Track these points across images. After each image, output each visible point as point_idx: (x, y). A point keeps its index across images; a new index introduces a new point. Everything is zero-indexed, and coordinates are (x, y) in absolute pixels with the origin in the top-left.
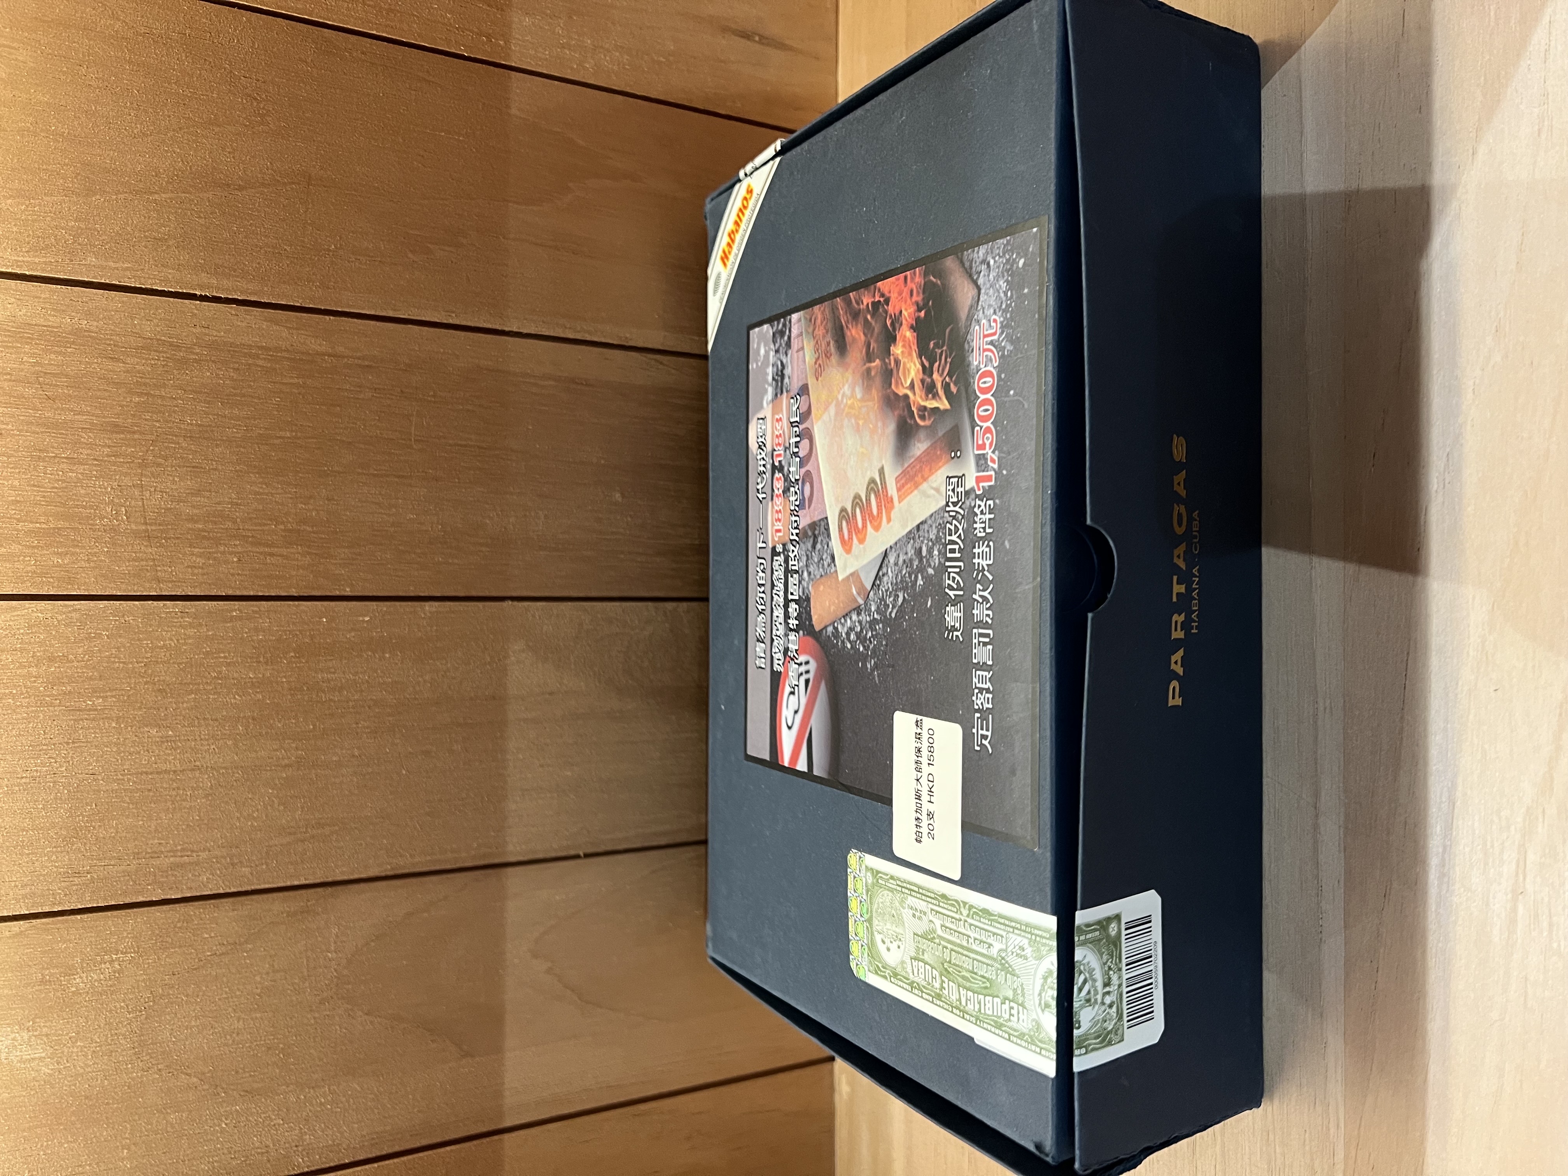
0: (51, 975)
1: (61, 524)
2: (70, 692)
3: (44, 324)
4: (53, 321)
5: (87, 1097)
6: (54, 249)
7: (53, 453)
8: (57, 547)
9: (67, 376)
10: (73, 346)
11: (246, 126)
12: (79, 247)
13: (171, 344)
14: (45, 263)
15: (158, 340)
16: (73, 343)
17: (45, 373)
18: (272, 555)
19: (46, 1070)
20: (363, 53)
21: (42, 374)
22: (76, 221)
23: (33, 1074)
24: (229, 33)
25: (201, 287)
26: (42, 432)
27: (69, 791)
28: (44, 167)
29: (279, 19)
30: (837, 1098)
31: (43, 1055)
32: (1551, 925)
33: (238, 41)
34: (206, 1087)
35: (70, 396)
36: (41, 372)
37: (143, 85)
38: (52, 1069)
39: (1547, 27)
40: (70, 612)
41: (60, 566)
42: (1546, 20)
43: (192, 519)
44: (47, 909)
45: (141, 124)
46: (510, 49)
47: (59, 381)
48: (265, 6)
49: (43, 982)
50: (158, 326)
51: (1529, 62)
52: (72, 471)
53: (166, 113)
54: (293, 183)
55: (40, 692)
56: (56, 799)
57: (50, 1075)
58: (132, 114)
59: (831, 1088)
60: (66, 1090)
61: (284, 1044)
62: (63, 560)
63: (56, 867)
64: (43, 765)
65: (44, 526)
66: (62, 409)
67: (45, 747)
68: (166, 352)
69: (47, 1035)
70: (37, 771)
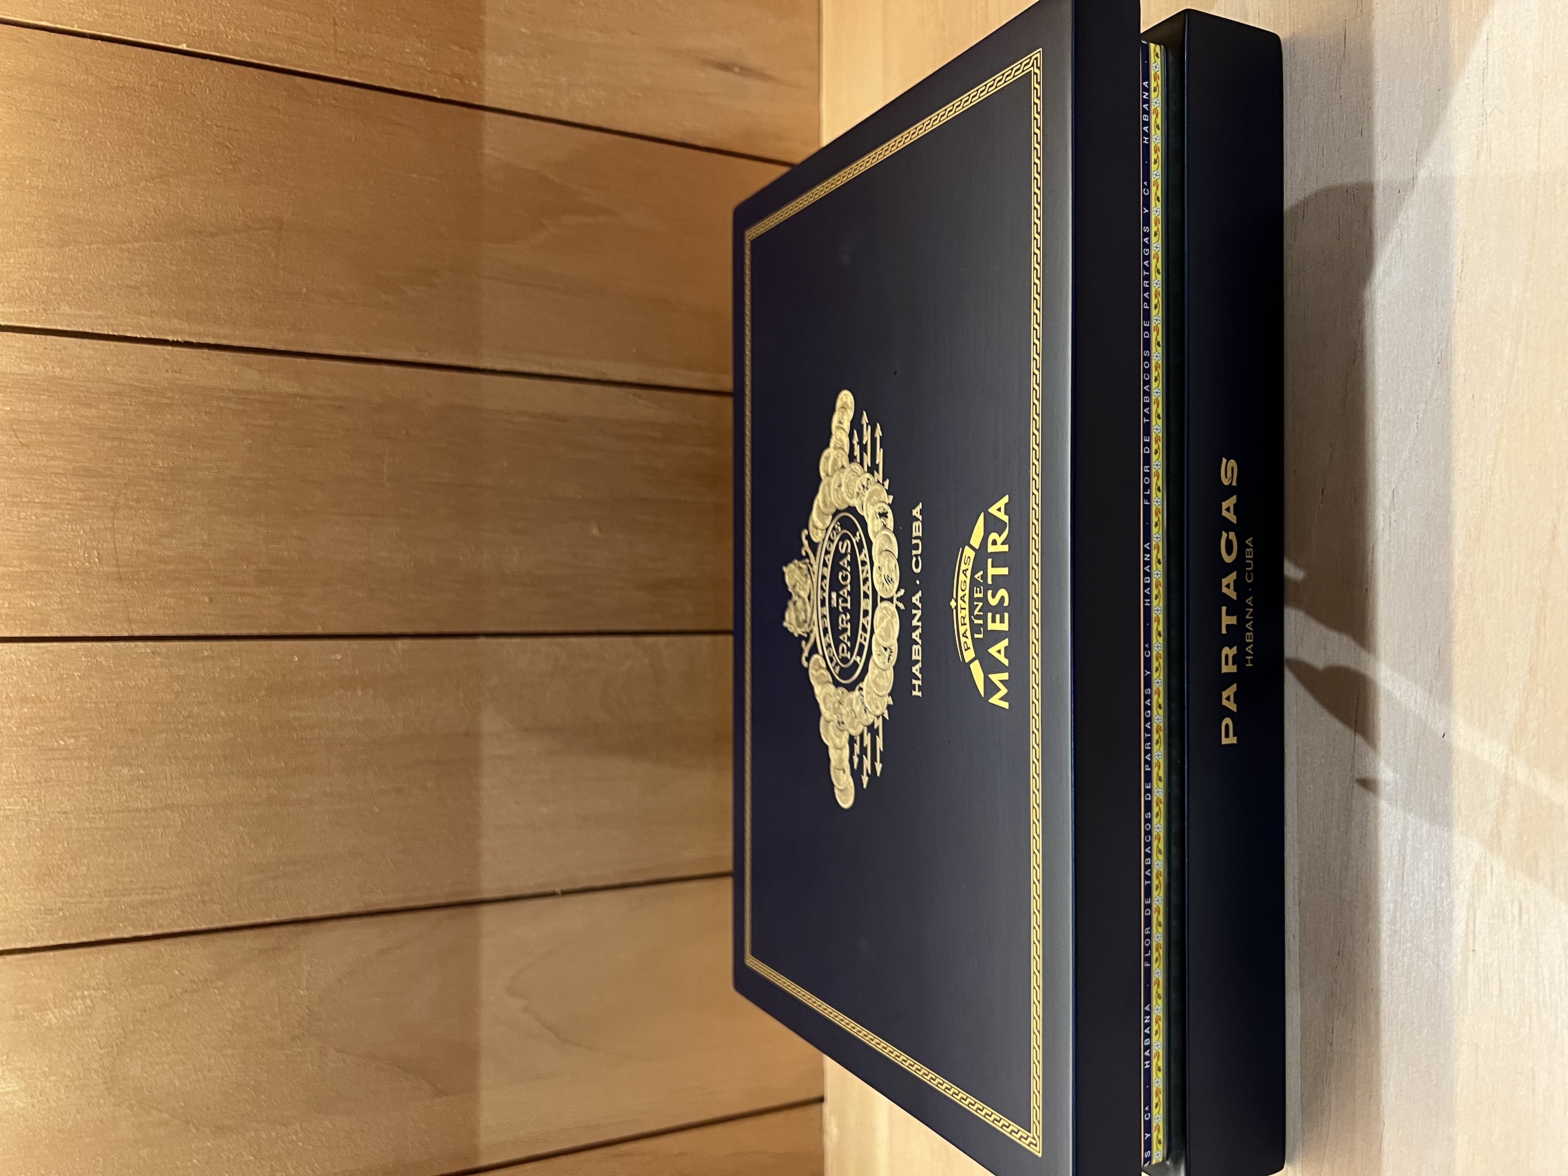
0: (24, 1010)
1: (34, 567)
2: (43, 732)
3: (18, 372)
4: (28, 369)
5: (59, 1131)
6: (29, 300)
7: (26, 497)
8: (31, 590)
9: (40, 422)
10: (46, 393)
11: (217, 174)
12: (53, 297)
13: (143, 389)
14: (20, 313)
15: (130, 385)
16: (47, 390)
17: (20, 420)
18: (243, 594)
19: (20, 1104)
20: (335, 99)
21: (16, 422)
22: (49, 272)
23: (7, 1107)
24: (201, 83)
25: (173, 333)
26: (16, 479)
27: (41, 829)
28: (19, 220)
29: (251, 69)
30: (827, 1141)
31: (17, 1088)
33: (210, 91)
34: (177, 1122)
35: (43, 441)
36: (16, 419)
37: (116, 137)
38: (25, 1103)
39: (1485, 44)
40: (43, 653)
41: (33, 608)
42: (1484, 36)
43: (163, 561)
44: (20, 946)
45: (114, 175)
47: (32, 428)
48: (237, 56)
49: (17, 1017)
50: (130, 371)
51: (1467, 82)
52: (44, 515)
53: (139, 163)
54: (264, 228)
55: (13, 732)
56: (28, 837)
57: (24, 1109)
58: (105, 166)
59: (822, 1131)
60: (39, 1123)
61: (255, 1081)
62: (35, 602)
63: (28, 904)
64: (17, 804)
65: (18, 570)
66: (36, 455)
67: (18, 787)
68: (137, 398)
69: (21, 1070)
70: (10, 810)
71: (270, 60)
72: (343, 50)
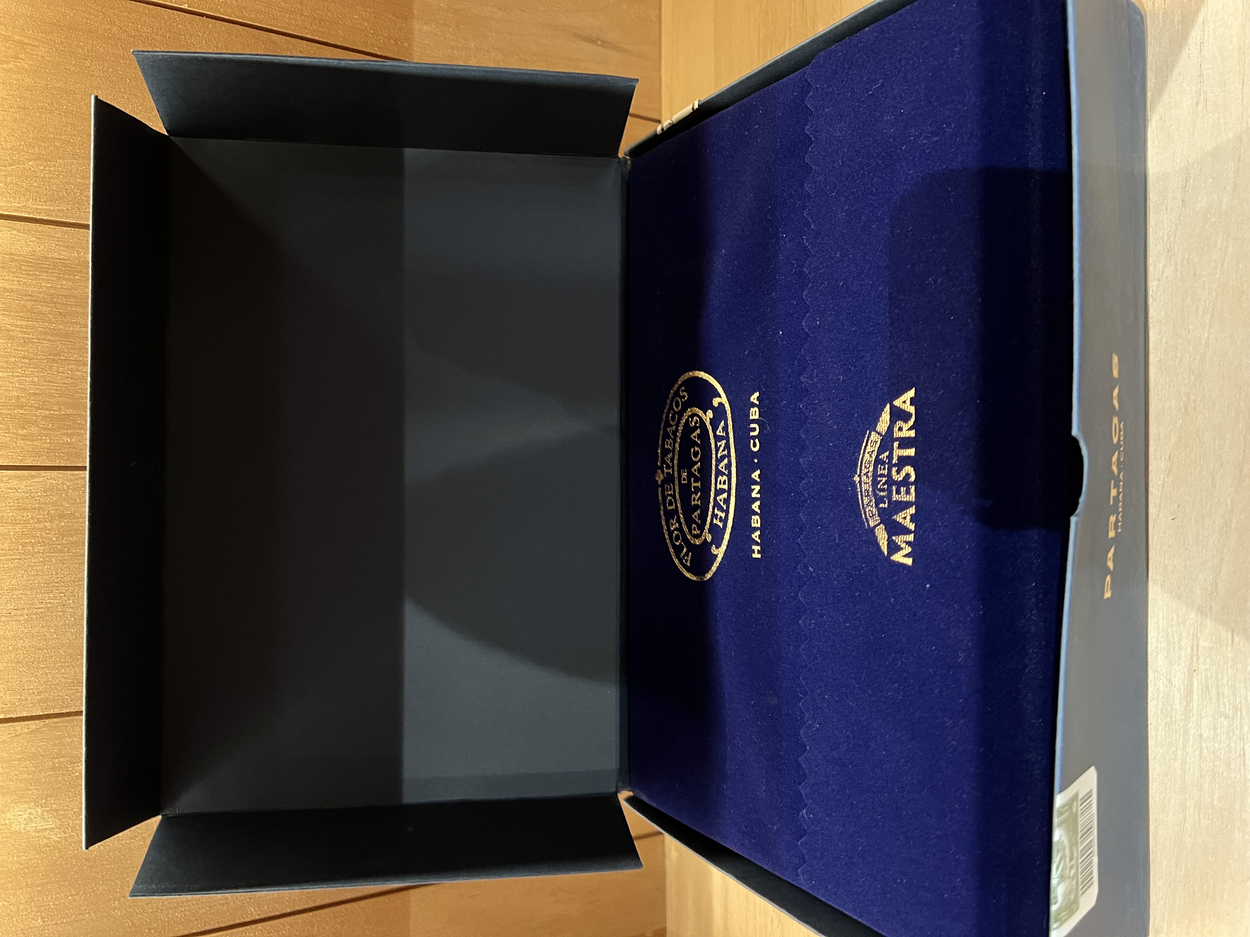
0: (59, 763)
1: (70, 411)
2: (76, 542)
3: (58, 257)
4: (65, 254)
5: (86, 860)
6: (66, 200)
7: (64, 356)
8: (67, 429)
9: (75, 297)
10: (79, 274)
12: (85, 198)
14: (59, 211)
16: (80, 272)
17: (59, 295)
19: (56, 839)
21: (56, 296)
22: (82, 179)
23: (45, 841)
24: (199, 36)
26: (56, 341)
27: (75, 619)
28: (58, 137)
29: (237, 26)
30: (667, 863)
31: (53, 826)
32: (1218, 694)
33: (206, 42)
35: (77, 312)
36: (55, 293)
37: (133, 75)
38: (60, 838)
39: (1202, 25)
40: (76, 479)
41: (68, 444)
42: (1201, 19)
44: (57, 711)
45: (132, 105)
46: (413, 50)
47: (68, 301)
48: (226, 16)
49: (53, 768)
51: (1188, 52)
52: (78, 370)
55: (53, 541)
56: (65, 625)
57: (59, 842)
58: (126, 97)
59: (663, 855)
60: (70, 854)
62: (70, 439)
63: (65, 678)
64: (55, 598)
65: (57, 413)
66: (71, 323)
67: (56, 585)
69: (56, 810)
70: (50, 603)
71: (250, 19)
72: (307, 14)
